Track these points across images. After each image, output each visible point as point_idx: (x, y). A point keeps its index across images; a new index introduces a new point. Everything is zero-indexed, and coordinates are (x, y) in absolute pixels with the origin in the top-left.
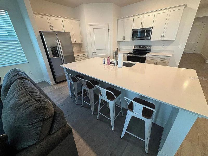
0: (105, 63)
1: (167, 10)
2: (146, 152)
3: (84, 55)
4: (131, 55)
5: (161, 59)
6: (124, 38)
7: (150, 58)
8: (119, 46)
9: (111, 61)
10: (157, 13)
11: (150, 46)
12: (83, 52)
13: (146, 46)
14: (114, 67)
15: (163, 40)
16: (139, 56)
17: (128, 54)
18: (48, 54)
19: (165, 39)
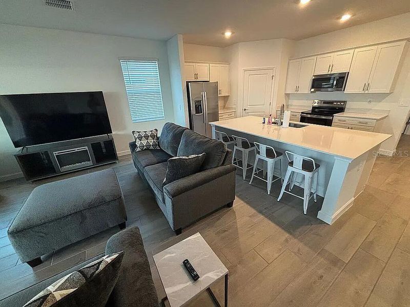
0: (264, 123)
1: (376, 46)
2: (305, 213)
3: (231, 113)
4: (309, 116)
5: (360, 123)
6: (297, 89)
7: (340, 120)
8: (287, 102)
9: (273, 120)
10: (357, 50)
11: (345, 102)
12: (228, 108)
13: (336, 101)
14: (277, 127)
15: (366, 92)
16: (324, 117)
17: (302, 113)
18: (191, 110)
19: (370, 91)
